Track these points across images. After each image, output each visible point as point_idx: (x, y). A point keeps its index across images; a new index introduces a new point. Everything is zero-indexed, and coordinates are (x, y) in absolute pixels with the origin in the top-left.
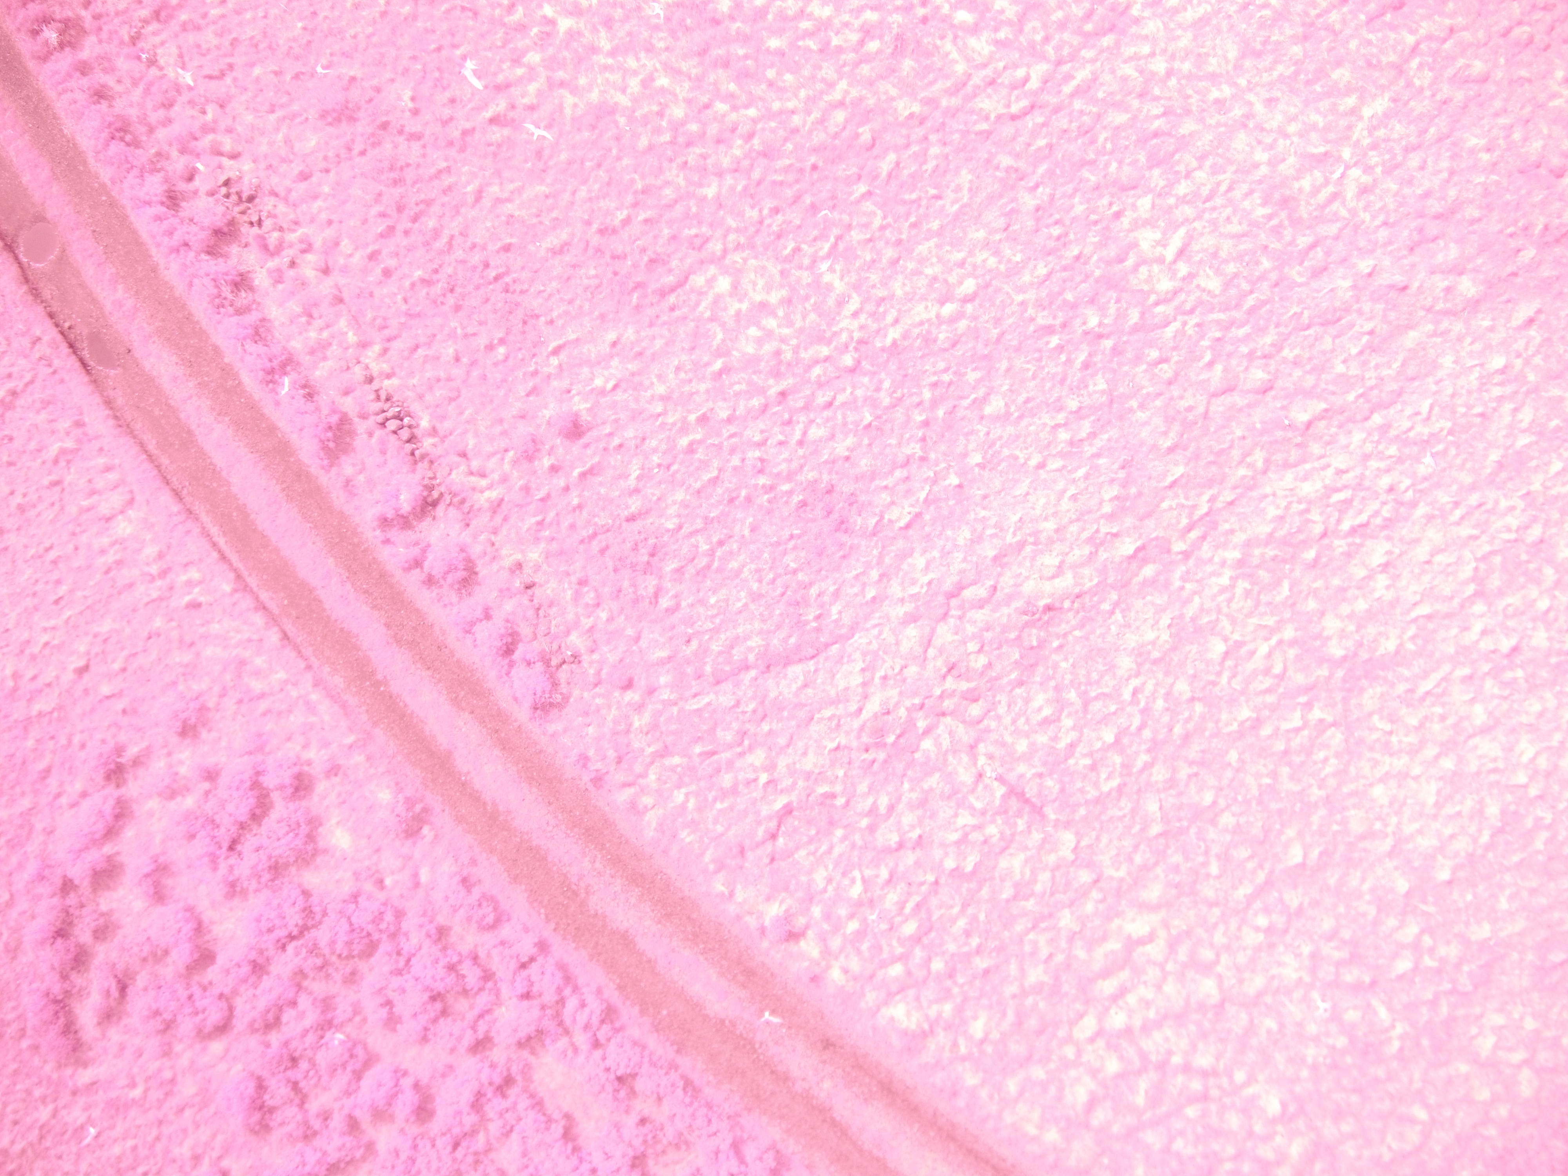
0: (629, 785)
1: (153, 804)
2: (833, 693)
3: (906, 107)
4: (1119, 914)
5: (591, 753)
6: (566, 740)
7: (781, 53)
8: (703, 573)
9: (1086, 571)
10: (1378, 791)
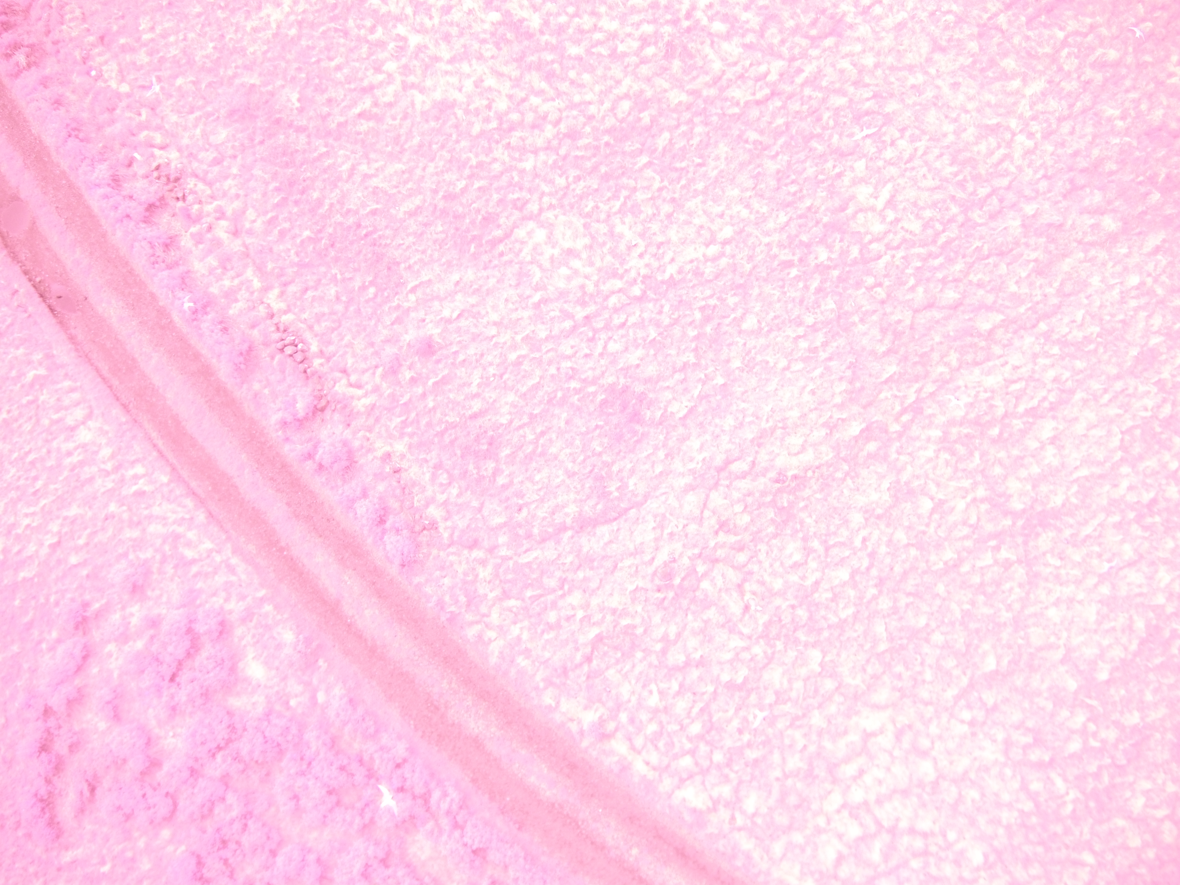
0: (477, 622)
1: (111, 647)
2: (631, 547)
3: (677, 97)
4: (857, 713)
5: (447, 598)
6: (428, 590)
7: (579, 58)
8: (529, 458)
9: (823, 448)
10: (1053, 613)
